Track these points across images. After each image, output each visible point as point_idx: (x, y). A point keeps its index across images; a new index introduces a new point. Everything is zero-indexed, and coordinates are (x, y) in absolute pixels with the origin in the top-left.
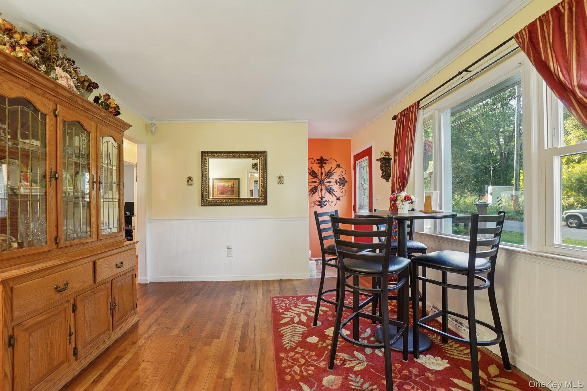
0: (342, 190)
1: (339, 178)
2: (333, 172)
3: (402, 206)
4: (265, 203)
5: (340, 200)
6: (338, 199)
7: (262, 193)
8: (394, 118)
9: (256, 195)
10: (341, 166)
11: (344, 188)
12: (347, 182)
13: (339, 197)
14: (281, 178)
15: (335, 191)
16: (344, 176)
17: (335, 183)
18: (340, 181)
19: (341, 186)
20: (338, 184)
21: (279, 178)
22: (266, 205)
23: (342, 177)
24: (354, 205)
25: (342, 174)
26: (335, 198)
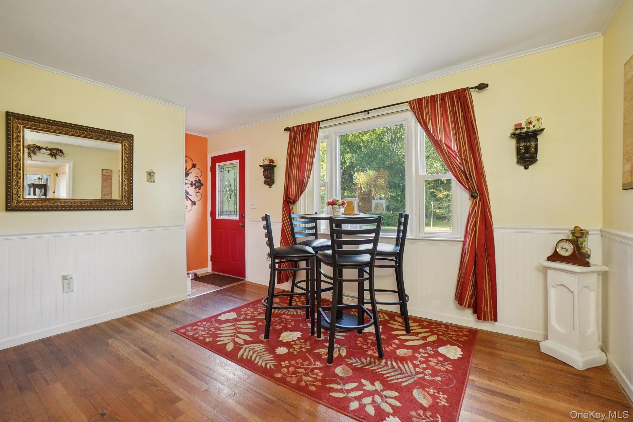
0: (198, 194)
1: (195, 180)
2: (189, 172)
3: (339, 210)
4: (130, 207)
5: (196, 205)
6: (193, 203)
7: (125, 193)
8: (287, 129)
9: (116, 195)
10: (197, 166)
11: (200, 191)
12: (202, 185)
13: (195, 202)
14: (152, 174)
15: (189, 195)
16: (200, 178)
17: (190, 185)
18: (195, 183)
19: (197, 189)
20: (194, 186)
21: (150, 174)
22: (132, 209)
23: (197, 179)
24: (210, 210)
25: (198, 176)
26: (190, 203)
